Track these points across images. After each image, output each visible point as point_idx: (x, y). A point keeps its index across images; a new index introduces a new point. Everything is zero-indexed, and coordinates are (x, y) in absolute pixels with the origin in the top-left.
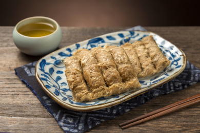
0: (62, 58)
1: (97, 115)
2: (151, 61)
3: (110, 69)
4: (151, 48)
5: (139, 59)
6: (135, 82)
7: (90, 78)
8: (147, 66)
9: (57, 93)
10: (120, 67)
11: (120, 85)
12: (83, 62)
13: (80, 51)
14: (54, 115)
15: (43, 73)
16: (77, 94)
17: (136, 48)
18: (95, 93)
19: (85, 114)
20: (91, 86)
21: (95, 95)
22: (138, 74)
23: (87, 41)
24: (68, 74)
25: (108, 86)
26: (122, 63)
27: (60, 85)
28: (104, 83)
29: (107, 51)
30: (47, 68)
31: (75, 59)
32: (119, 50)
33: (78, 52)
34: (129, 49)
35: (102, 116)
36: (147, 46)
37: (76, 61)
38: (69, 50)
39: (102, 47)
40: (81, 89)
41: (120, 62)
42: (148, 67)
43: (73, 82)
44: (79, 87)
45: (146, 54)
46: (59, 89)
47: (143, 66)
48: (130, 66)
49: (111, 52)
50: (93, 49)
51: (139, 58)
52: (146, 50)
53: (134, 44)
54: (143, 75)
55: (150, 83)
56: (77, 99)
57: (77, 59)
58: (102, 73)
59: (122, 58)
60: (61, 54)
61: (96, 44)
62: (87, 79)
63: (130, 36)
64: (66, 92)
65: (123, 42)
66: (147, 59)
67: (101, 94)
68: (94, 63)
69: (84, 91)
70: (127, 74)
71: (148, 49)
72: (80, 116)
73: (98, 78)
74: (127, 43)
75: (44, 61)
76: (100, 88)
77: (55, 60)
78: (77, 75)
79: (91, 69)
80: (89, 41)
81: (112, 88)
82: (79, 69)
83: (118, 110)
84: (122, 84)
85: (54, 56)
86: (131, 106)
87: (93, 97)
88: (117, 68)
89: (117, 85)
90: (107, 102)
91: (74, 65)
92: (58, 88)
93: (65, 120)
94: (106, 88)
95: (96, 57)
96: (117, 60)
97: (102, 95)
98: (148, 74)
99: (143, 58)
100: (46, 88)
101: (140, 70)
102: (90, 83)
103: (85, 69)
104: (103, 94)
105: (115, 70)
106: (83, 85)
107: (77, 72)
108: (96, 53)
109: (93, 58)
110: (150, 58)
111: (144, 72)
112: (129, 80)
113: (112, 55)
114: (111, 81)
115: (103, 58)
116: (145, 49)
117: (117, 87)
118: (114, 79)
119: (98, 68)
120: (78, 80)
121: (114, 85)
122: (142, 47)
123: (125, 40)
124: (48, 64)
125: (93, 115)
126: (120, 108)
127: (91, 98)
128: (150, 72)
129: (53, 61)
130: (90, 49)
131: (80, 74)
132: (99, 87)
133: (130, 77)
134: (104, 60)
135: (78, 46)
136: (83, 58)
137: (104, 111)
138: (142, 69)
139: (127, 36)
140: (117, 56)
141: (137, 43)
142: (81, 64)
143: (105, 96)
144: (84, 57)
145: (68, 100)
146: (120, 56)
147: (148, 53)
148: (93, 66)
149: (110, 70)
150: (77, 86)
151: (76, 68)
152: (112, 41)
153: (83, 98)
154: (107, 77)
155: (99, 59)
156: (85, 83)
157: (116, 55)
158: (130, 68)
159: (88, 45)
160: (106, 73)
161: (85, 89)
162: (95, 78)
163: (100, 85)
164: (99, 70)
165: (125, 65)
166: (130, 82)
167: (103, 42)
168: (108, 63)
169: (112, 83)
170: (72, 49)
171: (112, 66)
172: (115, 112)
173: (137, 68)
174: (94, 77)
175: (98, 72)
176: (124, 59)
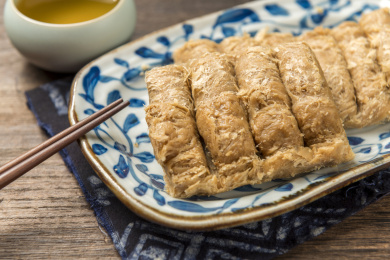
0: (144, 63)
1: (232, 243)
2: (383, 83)
3: (272, 109)
4: (385, 46)
5: (351, 76)
6: (338, 148)
7: (213, 135)
8: (372, 97)
9: (123, 170)
10: (301, 102)
11: (296, 156)
12: (195, 84)
13: (193, 47)
14: (115, 236)
15: (89, 106)
16: (175, 178)
17: (343, 43)
18: (225, 175)
19: (199, 239)
20: (216, 156)
21: (226, 181)
22: (348, 118)
23: (213, 17)
24: (154, 119)
25: (262, 154)
26: (305, 91)
27: (134, 141)
28: (253, 148)
29: (266, 53)
30: (101, 93)
31: (174, 74)
32: (297, 52)
33: (186, 49)
34: (326, 46)
35: (247, 246)
36: (375, 40)
37: (178, 80)
38: (164, 41)
39: (253, 34)
40: (186, 164)
41: (299, 88)
42: (374, 101)
43: (166, 143)
44: (182, 157)
45: (370, 61)
46: (131, 154)
47: (360, 98)
48: (326, 101)
49: (274, 56)
50: (227, 41)
51: (350, 73)
52: (372, 52)
53: (337, 31)
54: (359, 121)
55: (380, 147)
56: (176, 191)
57: (180, 74)
58: (248, 118)
59: (306, 77)
60: (142, 52)
61: (236, 26)
62: (204, 133)
63: (327, 6)
64: (148, 165)
65: (310, 23)
66: (374, 77)
67: (242, 178)
68: (226, 89)
69: (194, 170)
70: (317, 125)
71: (376, 48)
72: (186, 244)
73: (235, 135)
74: (319, 28)
75: (96, 71)
76: (240, 163)
77: (124, 70)
78: (178, 122)
79: (218, 108)
80: (220, 18)
81: (273, 163)
82: (184, 104)
83: (293, 229)
84: (303, 152)
85: (123, 58)
86: (328, 216)
87: (219, 187)
88: (291, 105)
89: (287, 154)
90: (257, 204)
91: (172, 92)
92: (128, 151)
93: (144, 253)
94: (257, 161)
95: (232, 70)
96: (291, 81)
97: (245, 182)
98: (375, 119)
99: (361, 75)
100: (94, 153)
101: (354, 109)
102: (213, 146)
103: (200, 103)
104: (249, 178)
105: (284, 110)
106: (194, 153)
107: (180, 114)
108: (235, 59)
109: (224, 73)
110: (381, 75)
111: (364, 113)
112: (323, 141)
113: (277, 65)
114: (272, 143)
115: (254, 74)
116: (368, 46)
117: (287, 160)
118: (281, 138)
119: (236, 103)
120: (180, 138)
121: (279, 154)
122: (361, 41)
123: (313, 17)
124: (107, 79)
125: (222, 242)
126: (297, 224)
127: (216, 190)
128: (381, 116)
129: (118, 72)
130: (219, 41)
131: (187, 120)
132: (237, 160)
133: (324, 134)
134: (255, 80)
135: (189, 30)
136: (198, 73)
137: (253, 231)
138: (359, 104)
139: (319, 5)
140: (292, 70)
141: (348, 29)
142: (190, 89)
143: (253, 182)
144: (201, 68)
145: (150, 192)
146: (300, 71)
147: (377, 60)
148: (225, 96)
149: (271, 112)
150: (176, 154)
151: (176, 101)
152: (279, 19)
153: (191, 190)
154: (262, 129)
155: (241, 78)
156: (199, 146)
157: (288, 66)
158: (328, 106)
159: (215, 27)
160: (259, 119)
161: (198, 165)
162: (227, 135)
163: (242, 153)
164: (241, 109)
165: (315, 99)
166: (324, 148)
167: (256, 19)
168: (267, 91)
169: (275, 148)
170: (171, 39)
171: (276, 98)
172: (282, 236)
173: (345, 101)
174: (226, 131)
175: (237, 115)
176: (312, 80)
